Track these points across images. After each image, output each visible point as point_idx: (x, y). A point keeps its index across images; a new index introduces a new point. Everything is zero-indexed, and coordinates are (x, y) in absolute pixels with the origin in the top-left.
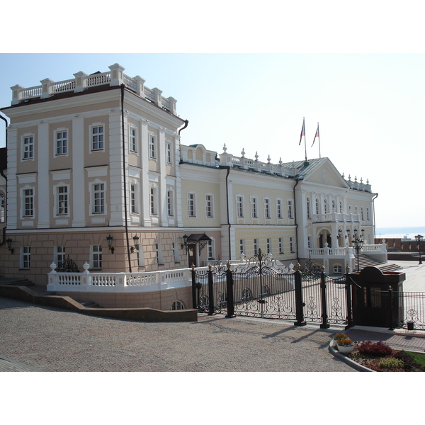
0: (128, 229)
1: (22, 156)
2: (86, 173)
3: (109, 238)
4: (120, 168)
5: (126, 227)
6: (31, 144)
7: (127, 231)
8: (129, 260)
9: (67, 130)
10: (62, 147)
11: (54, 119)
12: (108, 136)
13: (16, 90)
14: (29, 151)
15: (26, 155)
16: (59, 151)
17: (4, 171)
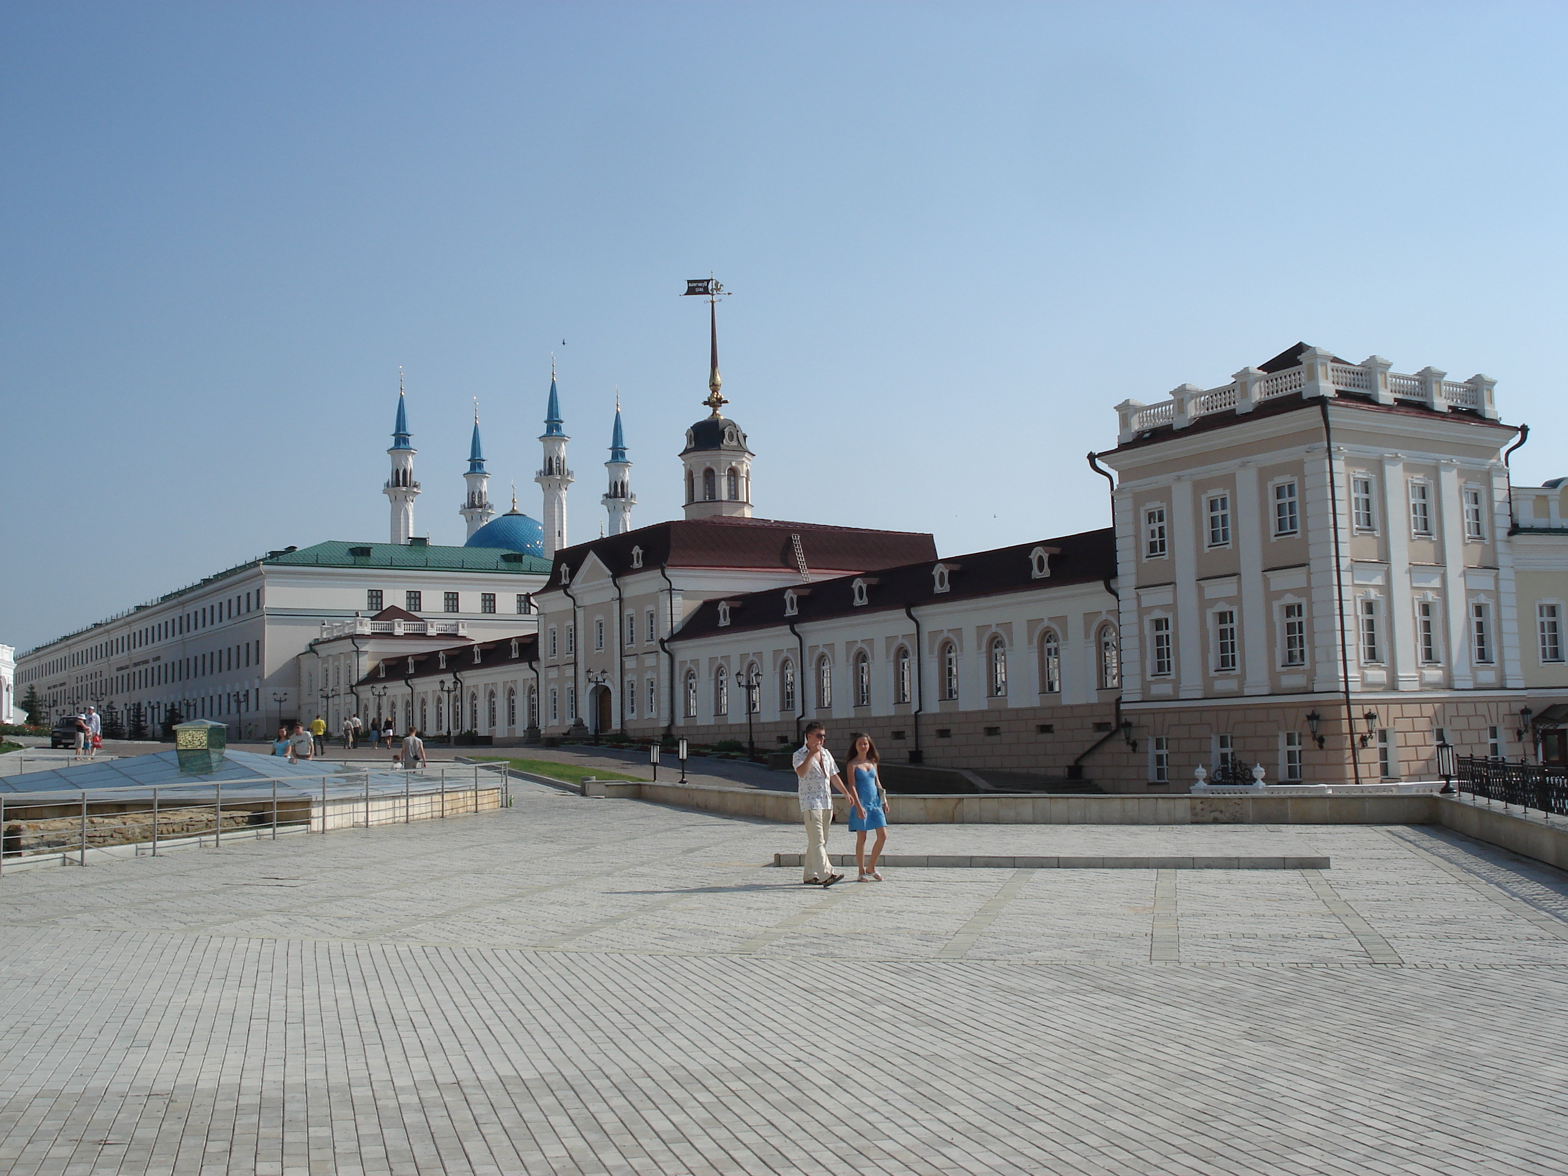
0: (1351, 697)
1: (1145, 550)
2: (1266, 581)
3: (1313, 717)
4: (1331, 571)
5: (1347, 692)
6: (1161, 524)
7: (1348, 703)
8: (1355, 764)
9: (1227, 492)
10: (1221, 528)
11: (1201, 472)
12: (1304, 503)
13: (1125, 410)
14: (1157, 539)
15: (1153, 547)
16: (1214, 537)
17: (1112, 581)
